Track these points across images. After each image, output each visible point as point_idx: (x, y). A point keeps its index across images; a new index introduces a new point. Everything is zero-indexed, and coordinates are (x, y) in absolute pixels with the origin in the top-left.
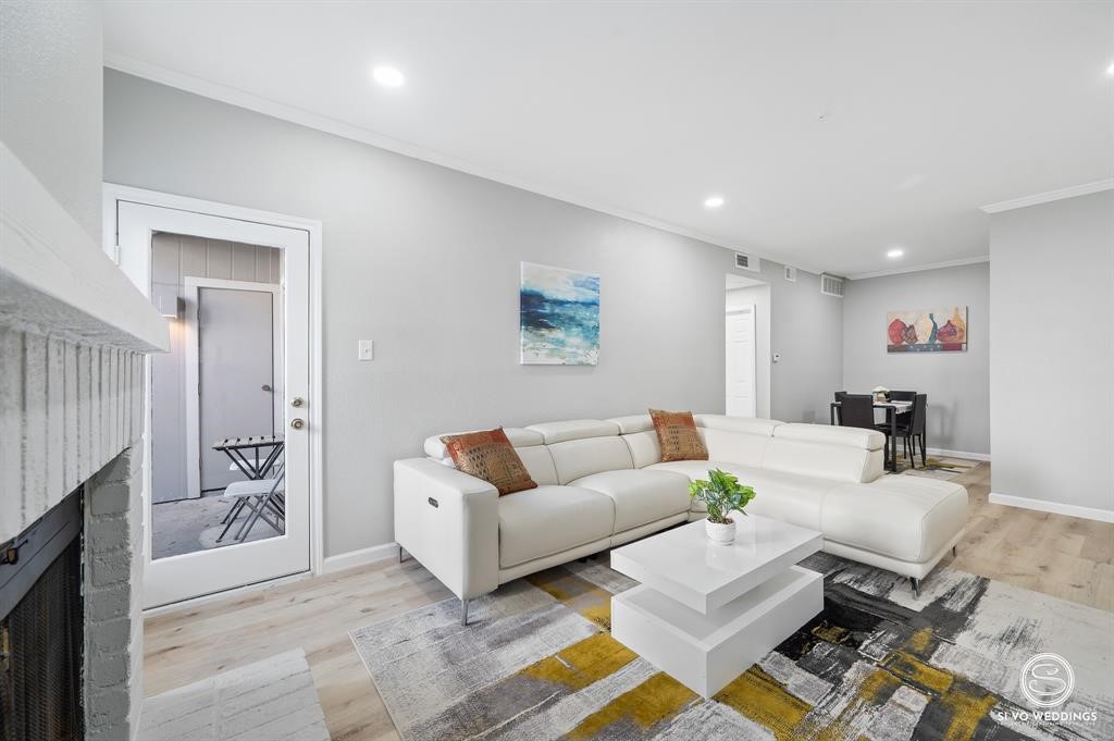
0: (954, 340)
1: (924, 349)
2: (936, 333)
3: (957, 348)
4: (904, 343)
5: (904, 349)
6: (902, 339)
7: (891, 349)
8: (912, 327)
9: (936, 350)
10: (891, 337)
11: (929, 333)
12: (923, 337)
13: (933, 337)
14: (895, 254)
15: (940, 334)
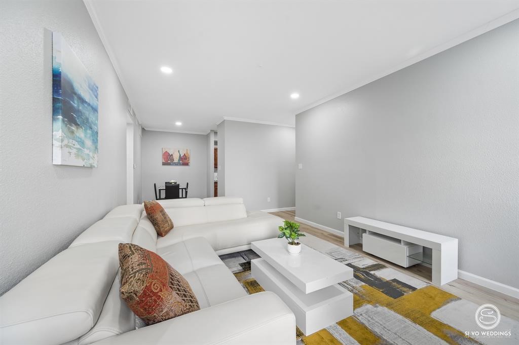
0: (186, 161)
1: (176, 164)
2: (180, 158)
3: (187, 164)
4: (169, 162)
5: (169, 164)
6: (168, 160)
7: (164, 164)
8: (172, 155)
9: (180, 165)
10: (164, 159)
11: (178, 158)
12: (176, 160)
13: (179, 160)
14: (179, 124)
15: (182, 159)
